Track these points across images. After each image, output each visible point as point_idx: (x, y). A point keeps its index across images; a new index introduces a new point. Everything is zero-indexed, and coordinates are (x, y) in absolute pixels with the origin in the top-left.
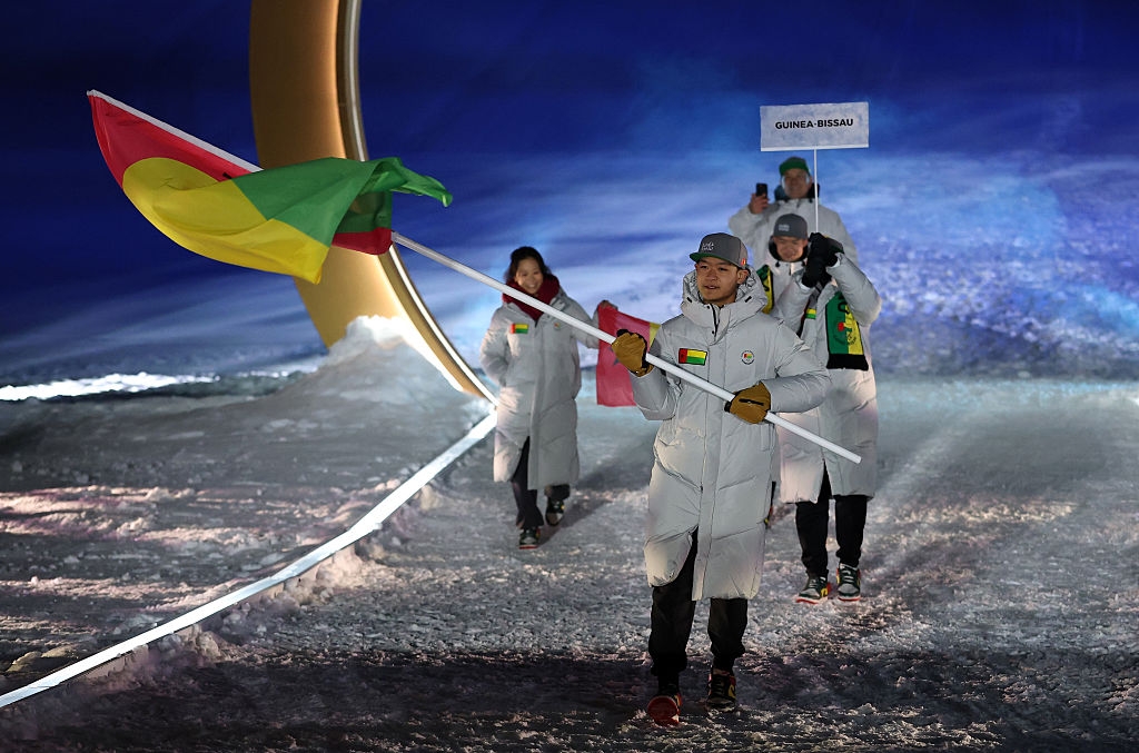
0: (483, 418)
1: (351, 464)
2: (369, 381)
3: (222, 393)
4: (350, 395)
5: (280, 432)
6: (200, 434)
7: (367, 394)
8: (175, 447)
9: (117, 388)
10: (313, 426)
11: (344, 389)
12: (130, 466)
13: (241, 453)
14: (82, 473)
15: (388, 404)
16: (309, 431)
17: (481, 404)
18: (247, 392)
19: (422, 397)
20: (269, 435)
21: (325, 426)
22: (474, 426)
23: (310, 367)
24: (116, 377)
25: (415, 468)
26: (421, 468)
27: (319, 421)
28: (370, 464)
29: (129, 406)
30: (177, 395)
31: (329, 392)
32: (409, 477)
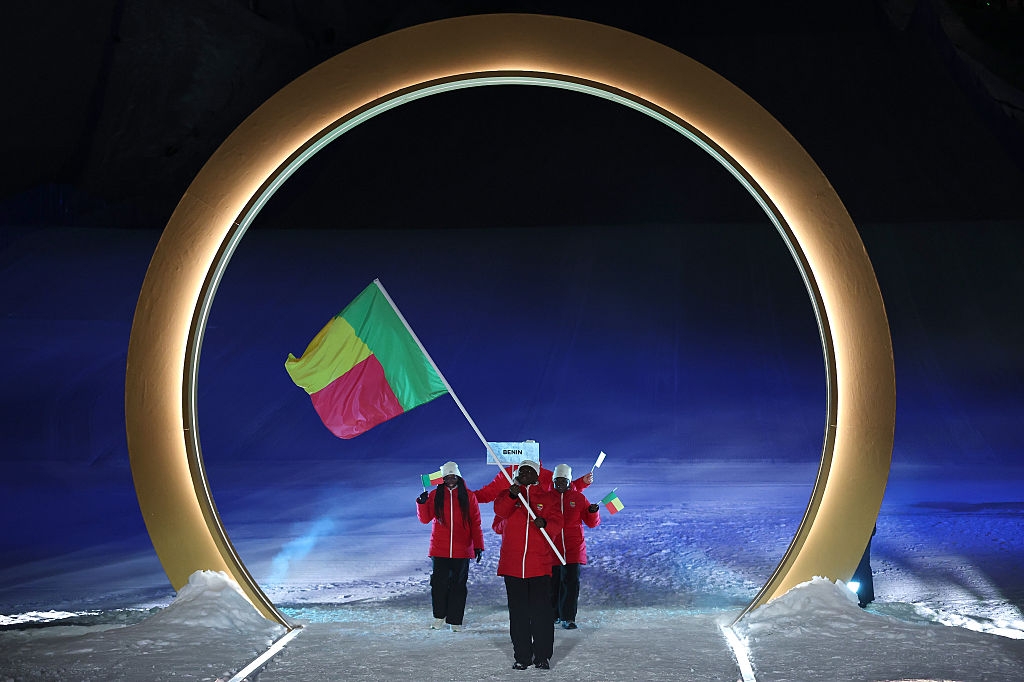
0: (280, 638)
1: (190, 669)
2: (203, 614)
3: (105, 623)
4: (191, 623)
5: (145, 648)
6: (90, 650)
7: (202, 622)
8: (73, 659)
9: (35, 619)
10: (166, 644)
11: (186, 619)
12: (43, 672)
13: (117, 663)
14: (10, 677)
15: (216, 628)
16: (163, 647)
17: (278, 628)
18: (122, 622)
19: (238, 624)
20: (136, 650)
21: (173, 644)
22: (273, 643)
23: (163, 605)
24: (34, 613)
25: (234, 672)
26: (238, 671)
27: (171, 641)
28: (204, 669)
29: (43, 632)
30: (75, 624)
31: (177, 621)
32: (230, 678)
